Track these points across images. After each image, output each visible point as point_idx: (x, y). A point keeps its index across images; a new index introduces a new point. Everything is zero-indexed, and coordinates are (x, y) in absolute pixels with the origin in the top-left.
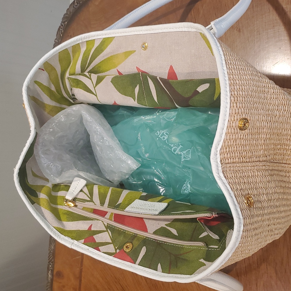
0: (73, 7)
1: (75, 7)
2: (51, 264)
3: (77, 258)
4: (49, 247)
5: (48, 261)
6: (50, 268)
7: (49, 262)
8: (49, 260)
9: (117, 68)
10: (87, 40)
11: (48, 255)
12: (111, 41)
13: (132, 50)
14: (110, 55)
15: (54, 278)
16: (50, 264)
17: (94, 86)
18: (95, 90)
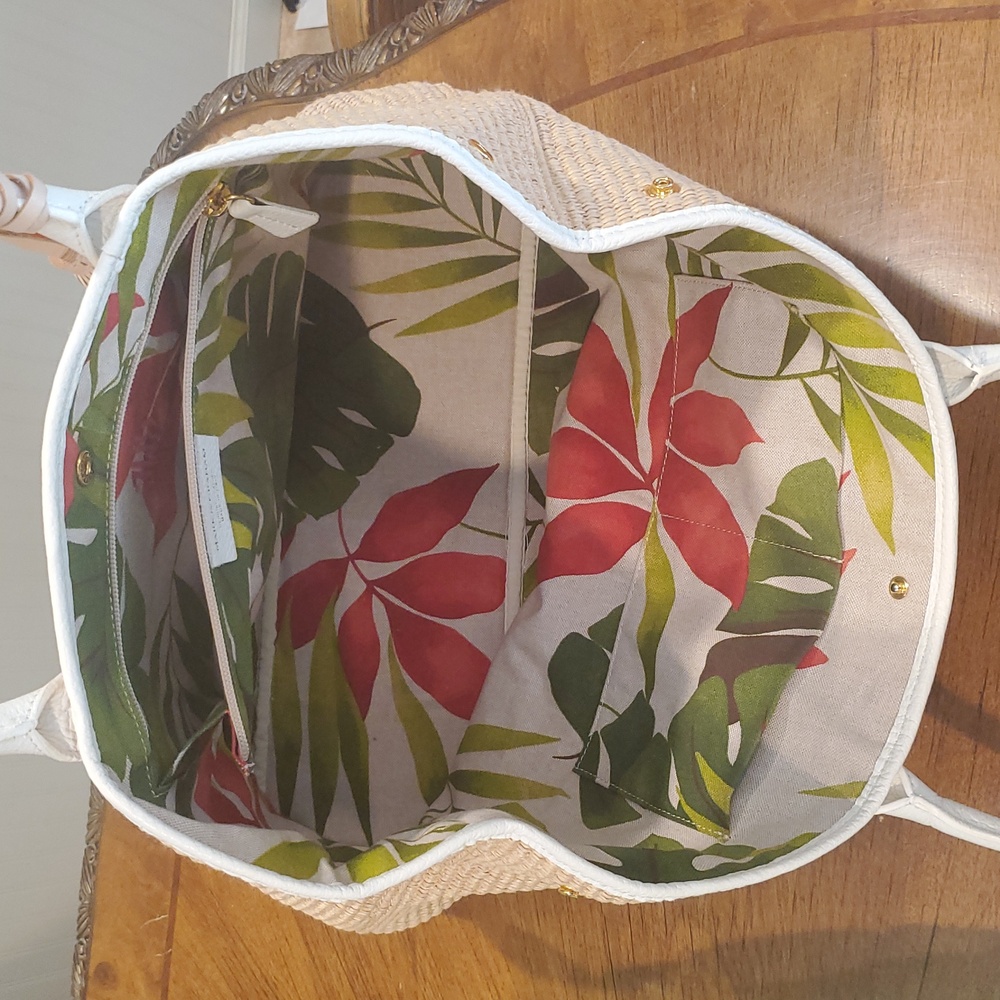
0: (168, 149)
1: (174, 149)
2: (85, 942)
3: (157, 919)
4: (81, 890)
5: (77, 934)
6: (81, 957)
7: (78, 937)
8: (79, 927)
9: (854, 472)
10: (921, 382)
11: (78, 915)
13: (895, 541)
15: (91, 987)
16: (81, 943)
17: (807, 380)
18: (795, 376)
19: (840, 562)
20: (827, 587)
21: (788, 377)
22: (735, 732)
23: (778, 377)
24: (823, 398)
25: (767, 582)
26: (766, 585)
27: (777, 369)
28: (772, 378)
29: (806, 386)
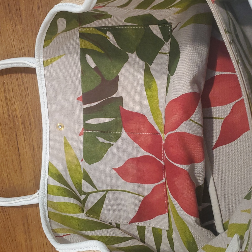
9: (80, 161)
10: (46, 192)
12: (53, 166)
13: (63, 141)
14: (67, 168)
17: (95, 190)
18: (100, 191)
19: (84, 131)
20: (87, 122)
21: (103, 191)
22: (93, 64)
23: (107, 191)
24: (89, 184)
25: (112, 119)
26: (113, 118)
27: (108, 194)
28: (110, 190)
29: (96, 188)
